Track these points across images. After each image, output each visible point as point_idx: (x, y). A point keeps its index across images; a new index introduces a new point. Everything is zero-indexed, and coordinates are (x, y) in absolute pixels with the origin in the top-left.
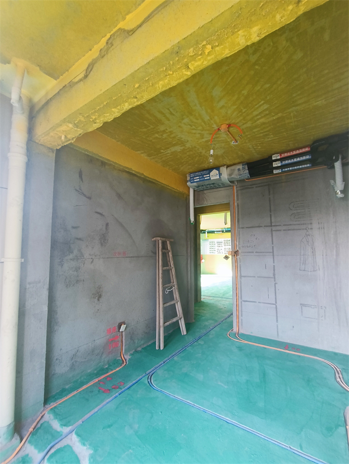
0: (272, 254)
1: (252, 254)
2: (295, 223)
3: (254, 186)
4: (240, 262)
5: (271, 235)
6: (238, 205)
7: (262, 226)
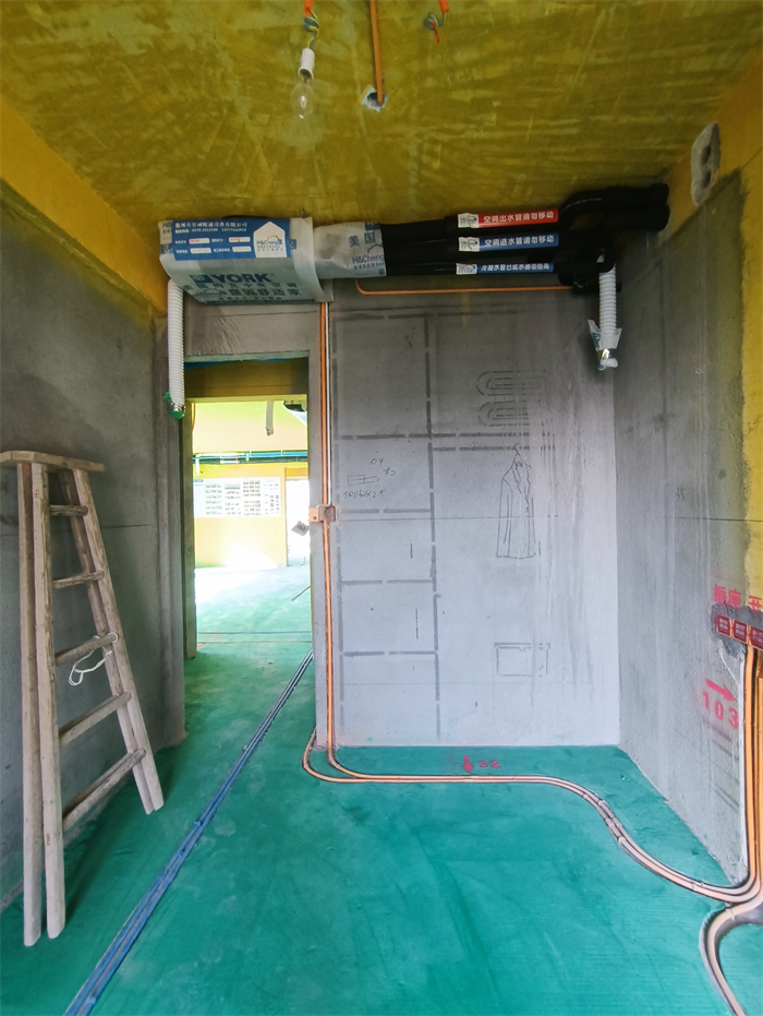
0: (428, 515)
1: (374, 516)
2: (488, 430)
3: (385, 313)
4: (339, 541)
5: (426, 461)
6: (334, 367)
7: (403, 436)
